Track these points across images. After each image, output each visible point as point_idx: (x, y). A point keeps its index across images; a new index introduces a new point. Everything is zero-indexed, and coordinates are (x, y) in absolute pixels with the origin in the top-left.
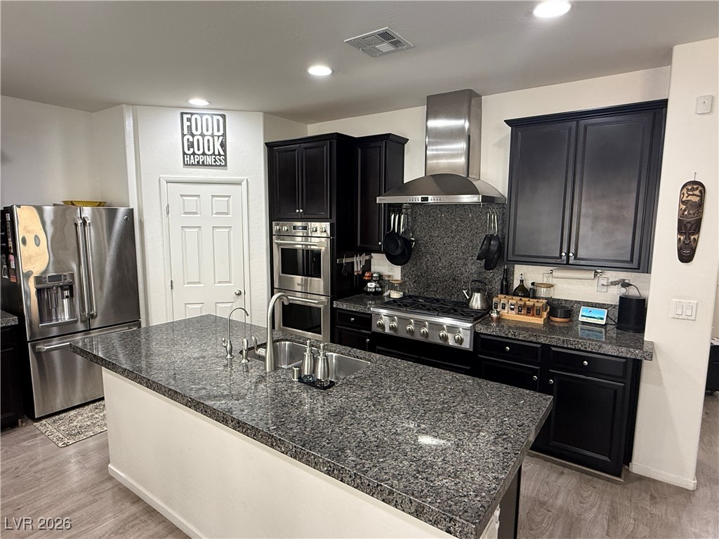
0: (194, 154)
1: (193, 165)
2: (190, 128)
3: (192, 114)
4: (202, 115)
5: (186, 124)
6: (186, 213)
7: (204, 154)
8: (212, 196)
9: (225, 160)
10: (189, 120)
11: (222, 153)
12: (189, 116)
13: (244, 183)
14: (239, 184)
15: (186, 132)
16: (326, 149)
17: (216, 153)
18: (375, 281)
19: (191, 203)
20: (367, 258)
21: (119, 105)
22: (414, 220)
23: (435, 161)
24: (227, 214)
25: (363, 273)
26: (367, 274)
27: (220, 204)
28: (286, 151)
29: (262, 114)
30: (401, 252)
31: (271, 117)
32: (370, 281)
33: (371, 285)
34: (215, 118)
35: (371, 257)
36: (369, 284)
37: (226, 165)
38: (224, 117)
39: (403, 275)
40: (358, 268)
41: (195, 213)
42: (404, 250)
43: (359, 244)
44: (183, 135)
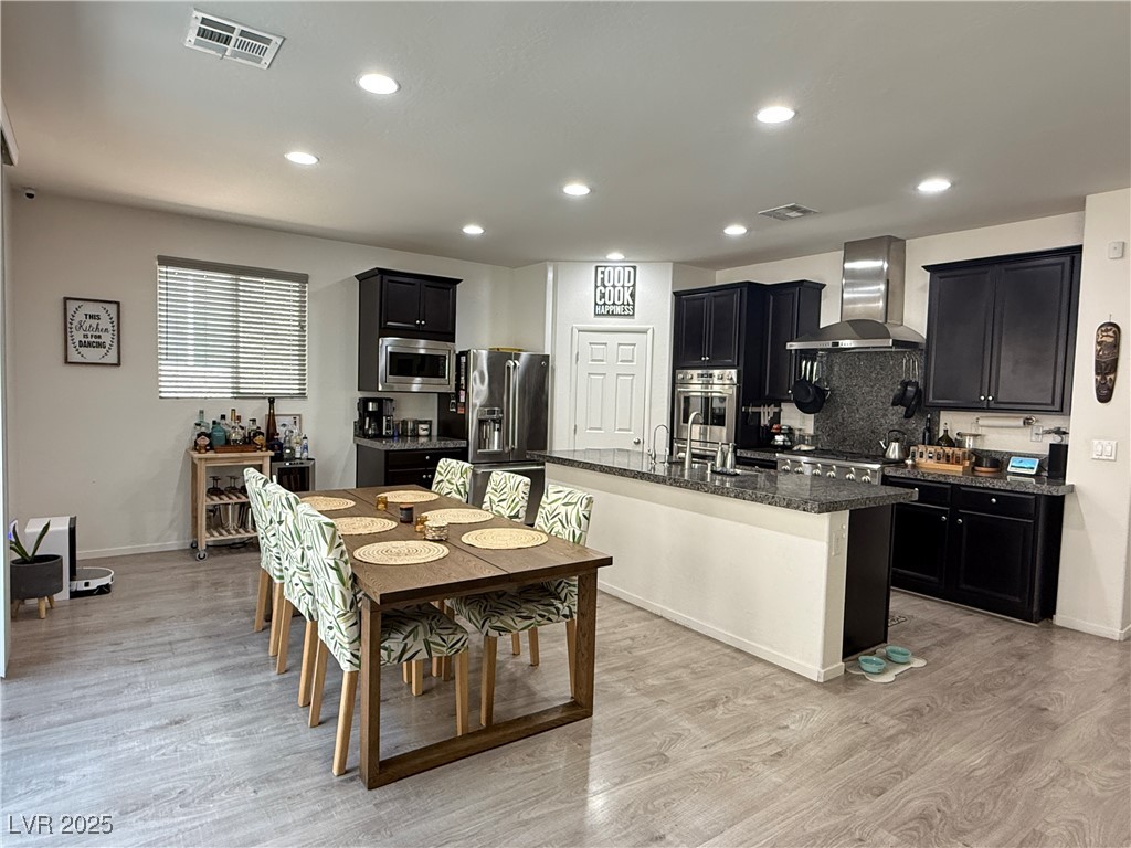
0: (605, 304)
1: (603, 314)
2: (603, 279)
3: (606, 267)
4: (614, 267)
5: (600, 276)
6: (593, 360)
7: (614, 304)
8: (619, 344)
9: (633, 309)
10: (603, 272)
11: (631, 302)
12: (603, 269)
13: (650, 332)
14: (645, 332)
15: (599, 284)
16: (736, 297)
17: (626, 303)
18: (783, 434)
19: (599, 352)
20: (777, 410)
21: (542, 261)
22: (831, 369)
23: (851, 306)
24: (632, 361)
25: (771, 427)
26: (775, 426)
27: (626, 351)
28: (694, 299)
29: (671, 264)
30: (813, 400)
31: (679, 267)
32: (778, 434)
33: (779, 439)
34: (627, 269)
35: (781, 410)
36: (777, 437)
37: (633, 314)
38: (634, 268)
39: (816, 429)
40: (765, 421)
41: (602, 361)
42: (815, 399)
43: (767, 392)
44: (596, 287)
